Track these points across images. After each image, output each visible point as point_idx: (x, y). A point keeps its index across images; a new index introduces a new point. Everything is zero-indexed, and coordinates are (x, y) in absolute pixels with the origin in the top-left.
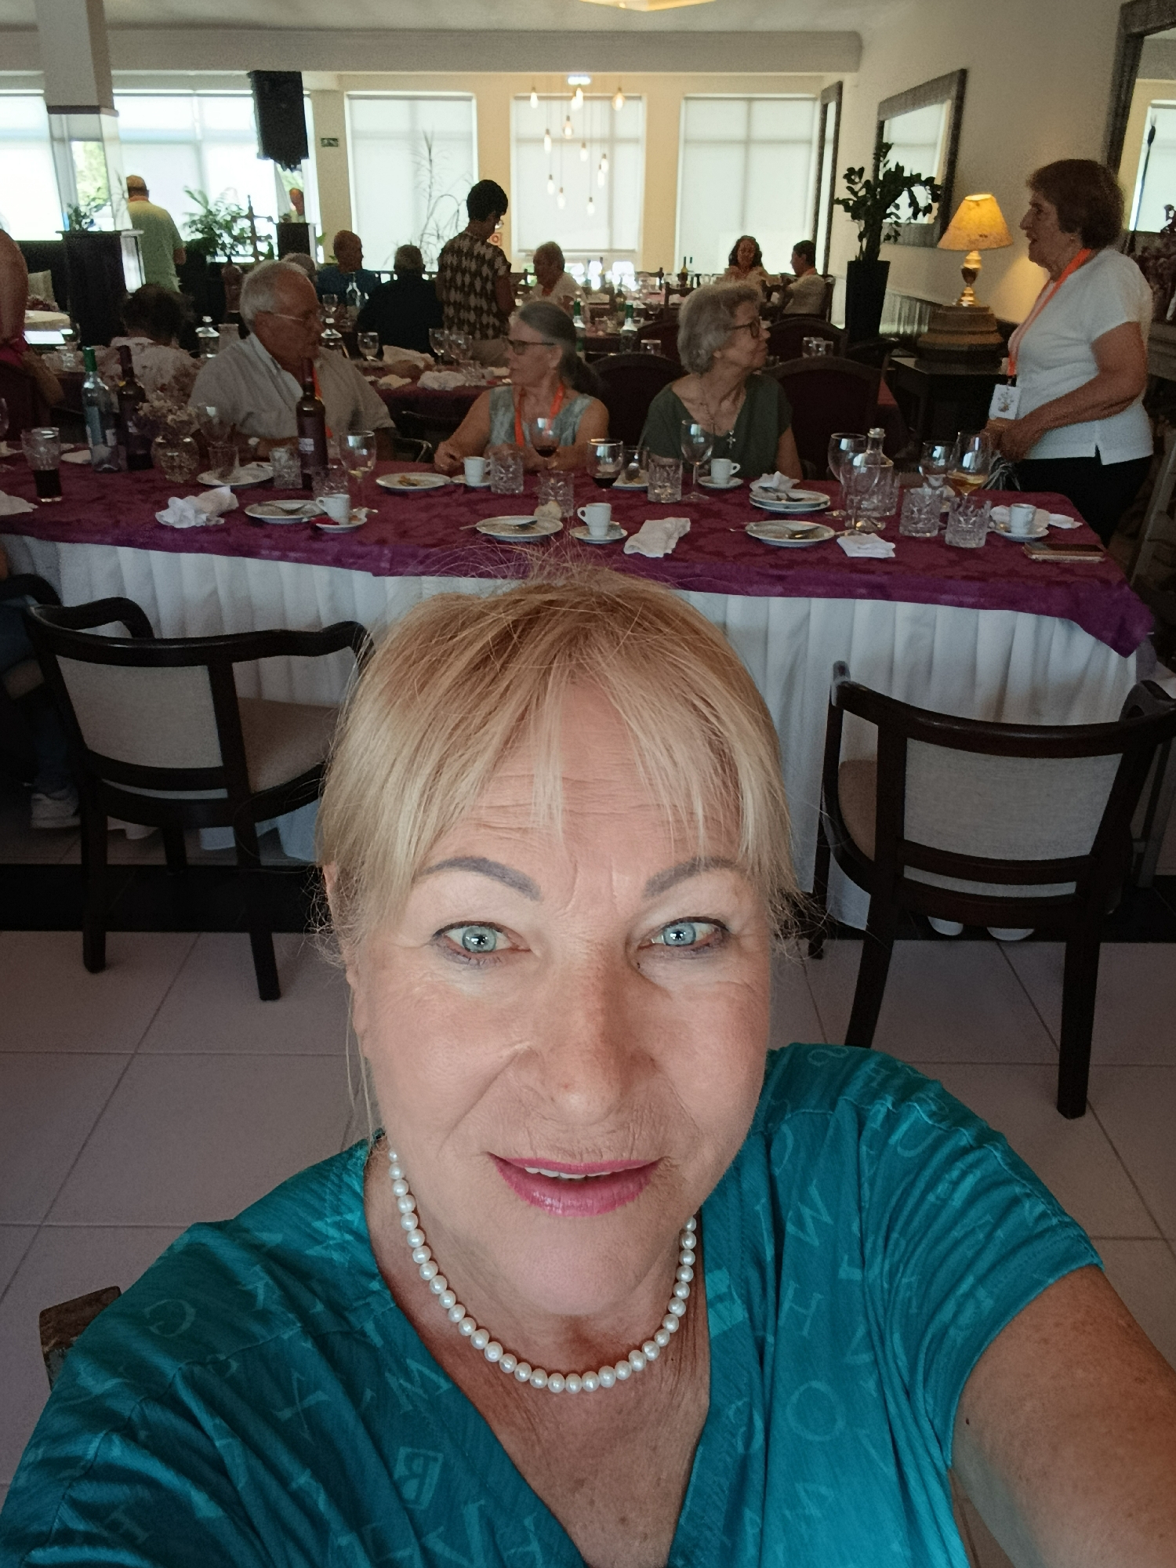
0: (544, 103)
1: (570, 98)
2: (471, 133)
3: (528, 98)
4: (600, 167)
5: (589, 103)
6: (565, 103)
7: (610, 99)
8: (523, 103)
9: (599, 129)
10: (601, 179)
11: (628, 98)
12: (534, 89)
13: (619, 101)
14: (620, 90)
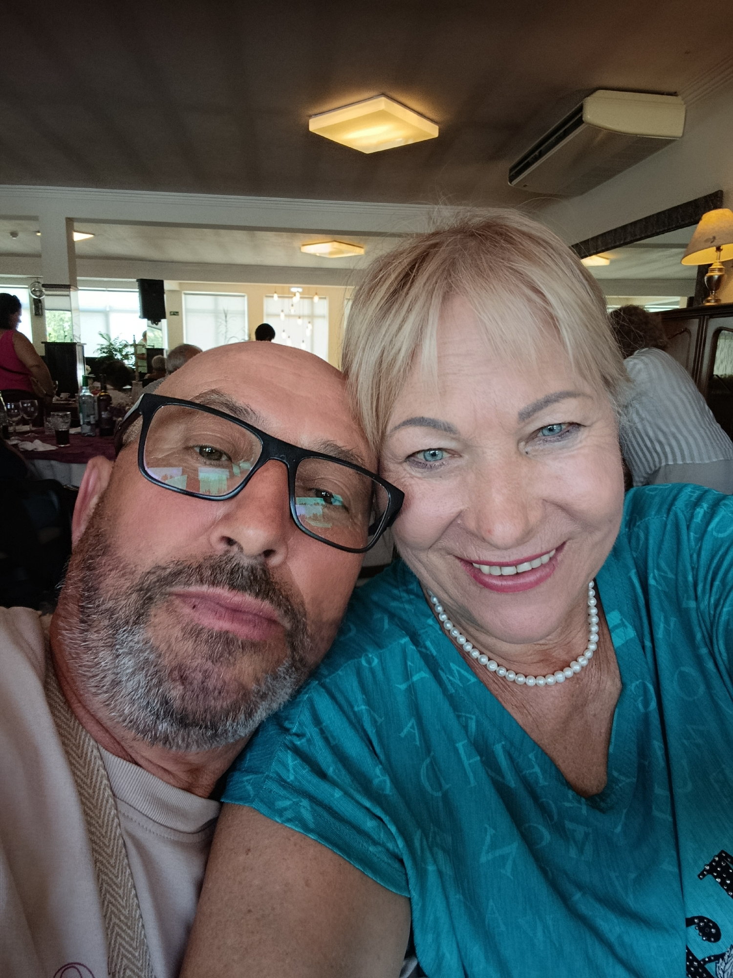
0: (281, 299)
1: (292, 297)
2: (244, 311)
3: (273, 297)
4: (307, 327)
5: (302, 300)
6: (290, 300)
7: (312, 298)
8: (270, 299)
9: (306, 311)
10: (308, 333)
11: (320, 298)
12: (276, 293)
13: (316, 299)
14: (316, 294)
